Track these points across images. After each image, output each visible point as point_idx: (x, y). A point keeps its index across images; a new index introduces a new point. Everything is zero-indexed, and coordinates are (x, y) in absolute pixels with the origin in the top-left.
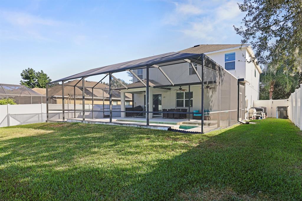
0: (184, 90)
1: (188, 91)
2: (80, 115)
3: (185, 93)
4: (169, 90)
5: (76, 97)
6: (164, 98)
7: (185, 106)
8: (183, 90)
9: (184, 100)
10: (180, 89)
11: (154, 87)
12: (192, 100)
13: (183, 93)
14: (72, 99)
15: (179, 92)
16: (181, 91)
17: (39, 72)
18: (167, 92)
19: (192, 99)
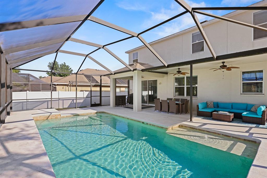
0: (184, 74)
1: (189, 75)
2: (72, 102)
3: (187, 77)
4: (166, 75)
5: (77, 84)
6: (160, 84)
7: (187, 95)
8: (182, 74)
9: (185, 87)
10: (179, 72)
11: (143, 70)
12: (196, 87)
13: (184, 78)
14: (73, 86)
15: (177, 76)
16: (179, 74)
17: (62, 64)
18: (163, 77)
19: (197, 85)
